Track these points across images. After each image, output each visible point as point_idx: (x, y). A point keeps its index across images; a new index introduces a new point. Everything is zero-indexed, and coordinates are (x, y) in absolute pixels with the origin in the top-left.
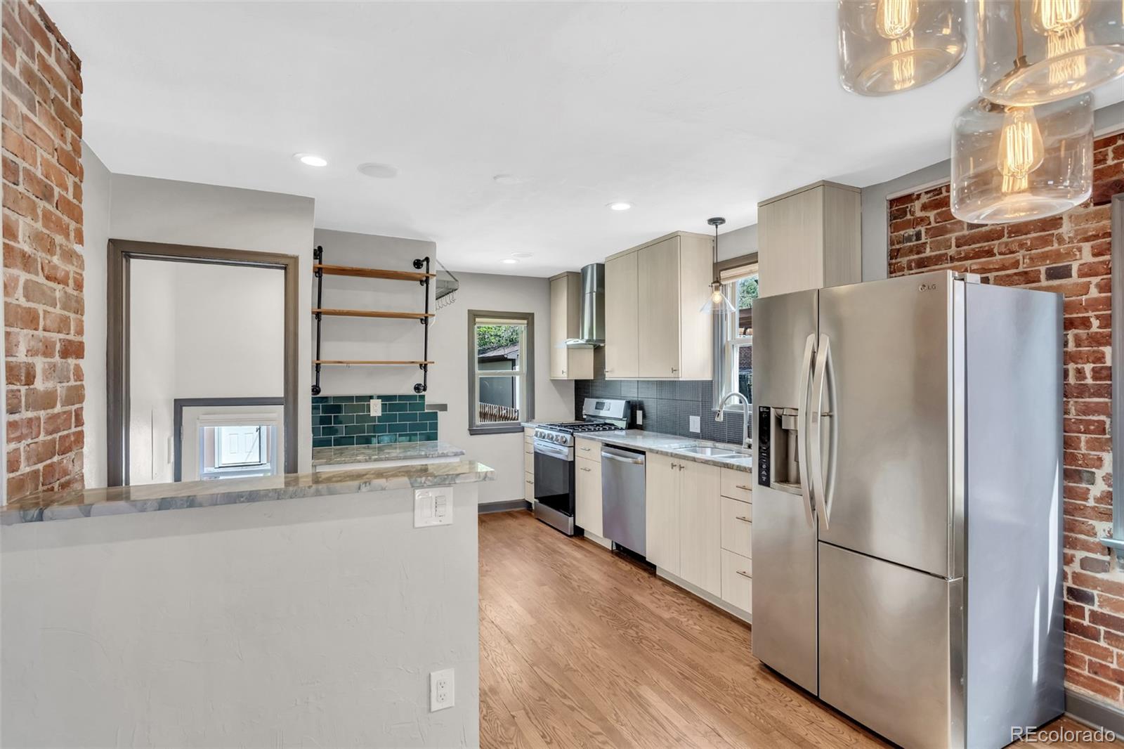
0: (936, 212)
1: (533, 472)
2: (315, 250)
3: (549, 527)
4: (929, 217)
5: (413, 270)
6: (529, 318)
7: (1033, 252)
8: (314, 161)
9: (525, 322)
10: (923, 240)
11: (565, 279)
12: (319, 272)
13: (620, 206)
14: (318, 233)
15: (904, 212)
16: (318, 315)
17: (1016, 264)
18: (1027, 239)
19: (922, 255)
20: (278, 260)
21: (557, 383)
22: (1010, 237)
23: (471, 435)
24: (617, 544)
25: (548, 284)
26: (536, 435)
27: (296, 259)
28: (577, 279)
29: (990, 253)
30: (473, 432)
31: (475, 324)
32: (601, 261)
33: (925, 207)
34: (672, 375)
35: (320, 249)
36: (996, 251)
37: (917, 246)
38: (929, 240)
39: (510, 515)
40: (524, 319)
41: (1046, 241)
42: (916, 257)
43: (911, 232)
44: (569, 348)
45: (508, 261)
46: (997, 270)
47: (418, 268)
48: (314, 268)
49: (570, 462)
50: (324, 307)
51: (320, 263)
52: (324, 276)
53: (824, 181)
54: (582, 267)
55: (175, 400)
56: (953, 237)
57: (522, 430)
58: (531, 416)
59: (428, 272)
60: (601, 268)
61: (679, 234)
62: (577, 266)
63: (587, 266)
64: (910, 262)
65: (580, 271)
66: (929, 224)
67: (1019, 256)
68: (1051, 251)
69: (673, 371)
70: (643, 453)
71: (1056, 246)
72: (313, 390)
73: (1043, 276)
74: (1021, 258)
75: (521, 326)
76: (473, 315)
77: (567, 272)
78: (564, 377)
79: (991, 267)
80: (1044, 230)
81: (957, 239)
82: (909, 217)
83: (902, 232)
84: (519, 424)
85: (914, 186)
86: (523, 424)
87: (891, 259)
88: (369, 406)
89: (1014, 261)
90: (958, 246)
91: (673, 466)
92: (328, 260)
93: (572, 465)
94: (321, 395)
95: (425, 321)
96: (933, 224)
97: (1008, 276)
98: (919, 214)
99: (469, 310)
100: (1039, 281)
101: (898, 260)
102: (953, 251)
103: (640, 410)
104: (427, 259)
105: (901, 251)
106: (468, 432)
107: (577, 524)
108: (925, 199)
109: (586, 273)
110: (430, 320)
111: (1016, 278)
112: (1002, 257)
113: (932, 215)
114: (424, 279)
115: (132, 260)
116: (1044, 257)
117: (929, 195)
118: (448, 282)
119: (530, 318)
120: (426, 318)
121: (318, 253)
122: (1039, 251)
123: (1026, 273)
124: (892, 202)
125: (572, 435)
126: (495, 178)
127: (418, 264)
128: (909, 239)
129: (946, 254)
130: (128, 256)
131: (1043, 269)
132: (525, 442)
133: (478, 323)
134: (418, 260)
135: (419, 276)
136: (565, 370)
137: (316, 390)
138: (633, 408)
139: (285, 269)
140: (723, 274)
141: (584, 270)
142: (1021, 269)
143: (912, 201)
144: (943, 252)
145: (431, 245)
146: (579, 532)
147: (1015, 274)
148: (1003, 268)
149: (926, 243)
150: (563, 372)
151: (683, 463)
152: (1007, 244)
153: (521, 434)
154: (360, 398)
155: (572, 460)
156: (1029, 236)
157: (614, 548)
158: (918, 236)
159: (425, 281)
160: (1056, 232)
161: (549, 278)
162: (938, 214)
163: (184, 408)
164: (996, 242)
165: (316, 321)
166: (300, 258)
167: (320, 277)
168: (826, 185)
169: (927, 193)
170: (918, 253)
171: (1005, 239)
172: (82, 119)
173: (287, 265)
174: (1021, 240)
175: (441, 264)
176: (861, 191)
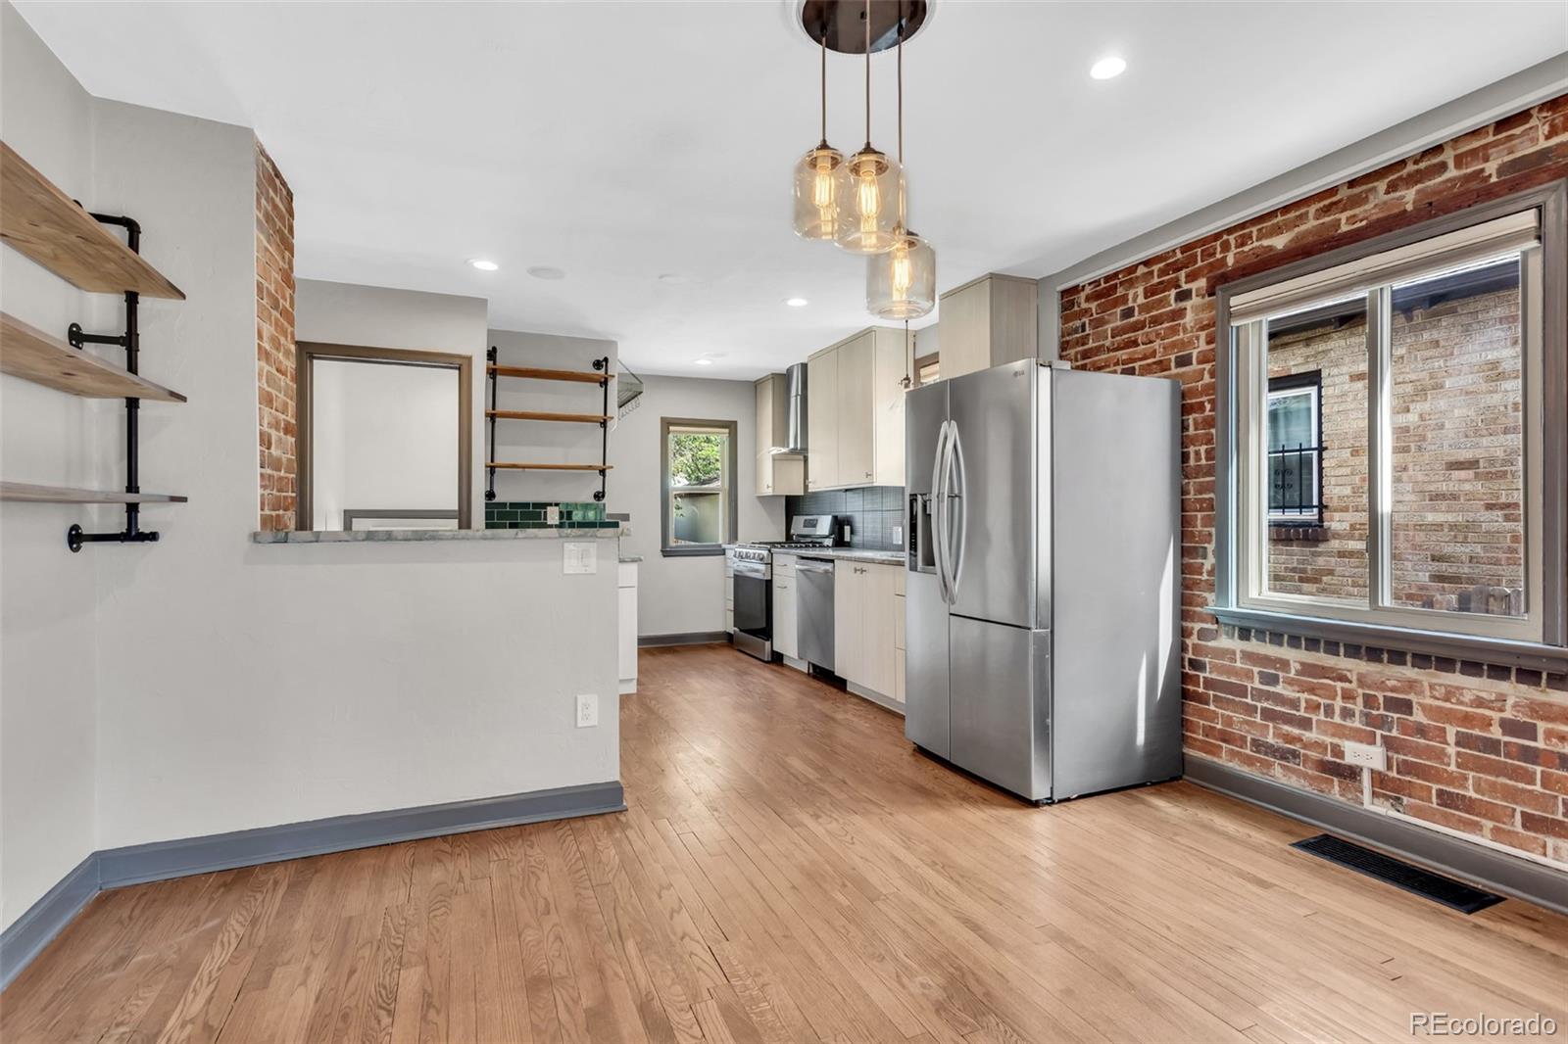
0: (1096, 303)
1: (732, 598)
2: (488, 351)
3: (747, 657)
4: (1090, 309)
5: (593, 371)
6: (731, 426)
7: (1166, 341)
8: (486, 265)
9: (727, 430)
10: (1087, 332)
11: (771, 381)
12: (493, 373)
13: (797, 302)
14: (491, 333)
15: (1072, 304)
16: (492, 417)
17: (1154, 354)
18: (1160, 329)
19: (1086, 347)
20: (452, 360)
21: (763, 499)
22: (1150, 327)
23: (665, 556)
24: (814, 665)
25: (753, 388)
26: (735, 556)
27: (469, 359)
28: (783, 380)
29: (1135, 343)
30: (667, 553)
31: (669, 433)
32: (805, 361)
33: (1088, 299)
34: (867, 480)
35: (494, 349)
36: (1139, 341)
37: (1082, 337)
38: (1091, 332)
39: (710, 647)
40: (723, 427)
41: (1174, 331)
42: (1080, 348)
43: (1078, 323)
44: (775, 459)
45: (702, 361)
46: (1141, 359)
47: (599, 369)
48: (488, 369)
49: (767, 581)
50: (500, 408)
51: (495, 364)
52: (499, 378)
53: (991, 273)
54: (788, 367)
55: (345, 511)
56: (1109, 327)
57: (723, 552)
58: (733, 536)
59: (606, 373)
60: (804, 367)
61: (874, 329)
62: (782, 367)
63: (793, 366)
64: (1077, 353)
65: (785, 372)
66: (1092, 315)
67: (1156, 345)
68: (1178, 340)
69: (867, 475)
70: (832, 561)
71: (1181, 335)
72: (487, 496)
73: (1173, 364)
74: (1157, 347)
75: (723, 435)
76: (667, 424)
77: (773, 374)
78: (769, 492)
79: (1136, 356)
80: (1173, 320)
81: (1112, 330)
82: (1076, 308)
83: (1071, 324)
84: (720, 546)
85: (1078, 277)
86: (724, 546)
87: (1062, 351)
88: (545, 512)
89: (1152, 350)
90: (1113, 337)
91: (856, 570)
92: (502, 361)
93: (769, 584)
94: (497, 500)
95: (604, 424)
96: (1095, 316)
97: (1149, 365)
98: (1084, 305)
99: (662, 418)
100: (1170, 369)
101: (1068, 352)
102: (1108, 343)
103: (848, 525)
104: (606, 360)
105: (1071, 343)
106: (661, 553)
107: (775, 649)
108: (1088, 290)
109: (792, 372)
110: (609, 424)
111: (1155, 366)
112: (1144, 347)
113: (1093, 305)
114: (603, 380)
115: (315, 361)
116: (1173, 345)
117: (1092, 286)
118: (632, 384)
119: (733, 426)
120: (605, 420)
121: (492, 354)
122: (1170, 340)
123: (1161, 361)
124: (1064, 293)
125: (770, 551)
126: (661, 277)
127: (598, 365)
128: (1076, 331)
129: (1103, 345)
130: (312, 358)
131: (1173, 357)
132: (726, 566)
133: (674, 432)
134: (598, 361)
135: (597, 377)
136: (770, 485)
137: (490, 495)
138: (840, 524)
139: (459, 369)
140: (923, 372)
141: (790, 371)
142: (1157, 359)
143: (1079, 292)
144: (1101, 343)
145: (612, 344)
146: (777, 659)
147: (1154, 363)
148: (1145, 358)
149: (1089, 335)
150: (768, 487)
151: (865, 566)
152: (1147, 334)
153: (722, 557)
154: (537, 505)
155: (769, 578)
156: (1164, 326)
157: (811, 671)
158: (1083, 325)
159: (604, 383)
160: (1182, 322)
161: (755, 382)
162: (1098, 305)
163: (354, 520)
164: (1140, 332)
165: (490, 424)
166: (473, 358)
167: (494, 379)
168: (993, 277)
169: (1090, 284)
170: (1083, 345)
171: (1147, 330)
172: (294, 241)
173: (461, 365)
174: (1157, 330)
175: (624, 366)
176: (1037, 283)
